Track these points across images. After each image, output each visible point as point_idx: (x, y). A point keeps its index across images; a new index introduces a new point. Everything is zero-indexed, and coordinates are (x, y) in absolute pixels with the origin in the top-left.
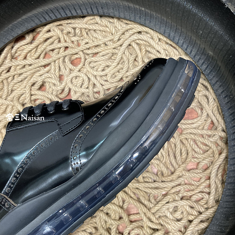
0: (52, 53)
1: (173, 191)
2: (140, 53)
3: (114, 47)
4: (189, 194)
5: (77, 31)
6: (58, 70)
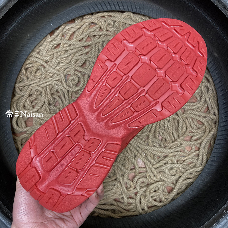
0: (93, 38)
1: (171, 155)
4: (183, 159)
5: (117, 24)
6: (97, 52)
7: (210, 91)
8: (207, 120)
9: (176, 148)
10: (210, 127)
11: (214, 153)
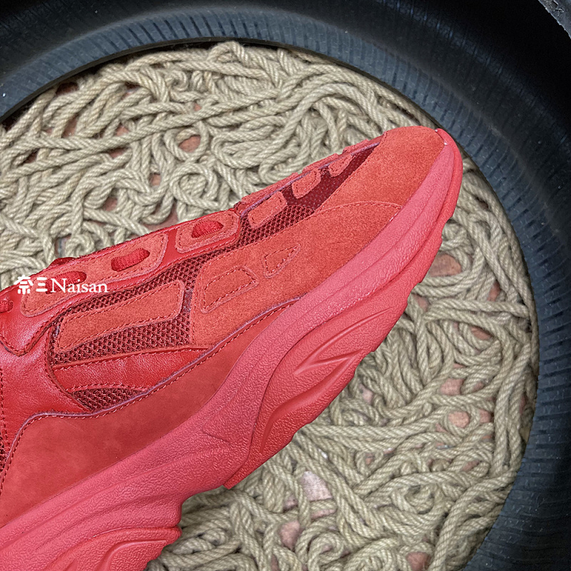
0: (134, 127)
1: (408, 445)
2: (334, 127)
3: (277, 110)
4: (447, 454)
5: (196, 78)
6: (147, 163)
7: (496, 232)
8: (502, 323)
9: (420, 421)
10: (516, 344)
11: (541, 418)
